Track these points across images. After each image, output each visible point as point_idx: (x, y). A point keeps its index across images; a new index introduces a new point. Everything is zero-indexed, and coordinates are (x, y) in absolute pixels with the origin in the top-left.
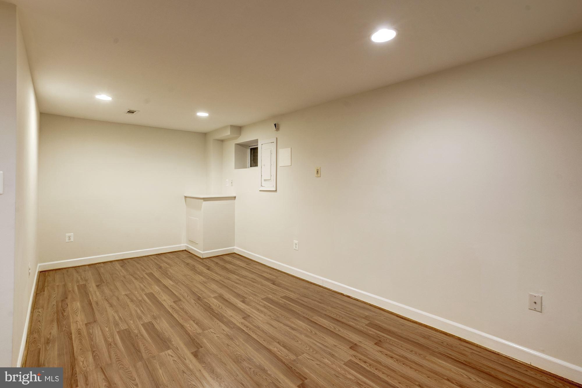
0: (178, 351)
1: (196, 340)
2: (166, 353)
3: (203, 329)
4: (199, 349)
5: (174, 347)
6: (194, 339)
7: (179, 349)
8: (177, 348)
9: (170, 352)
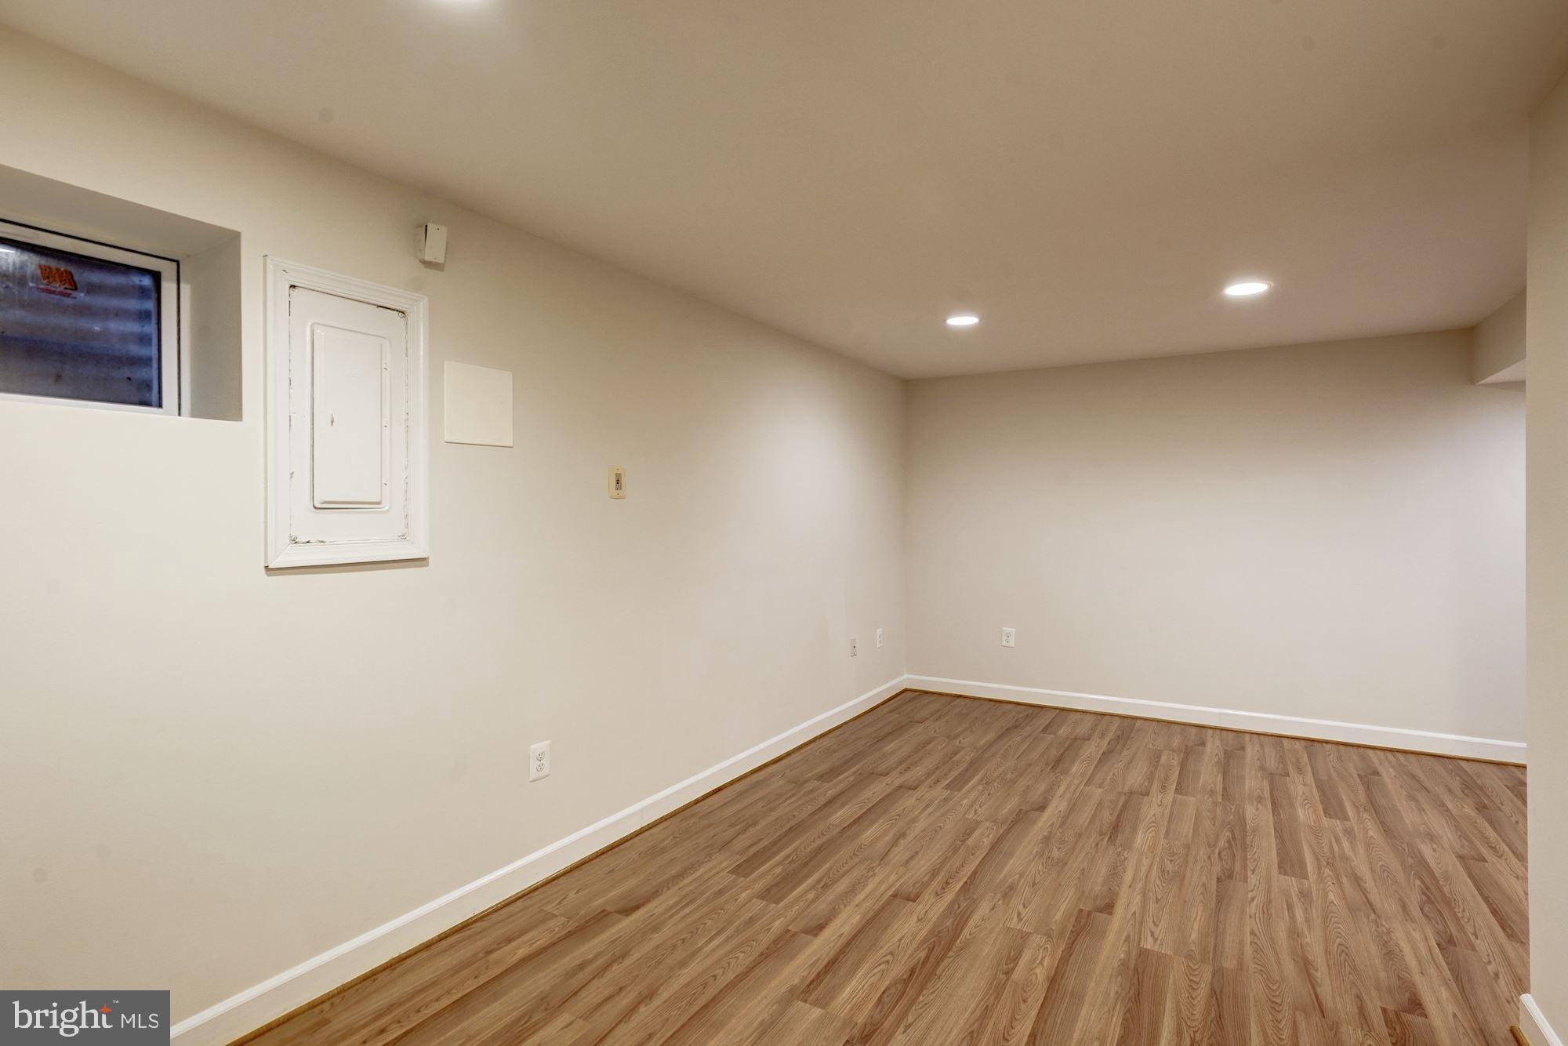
0: (1132, 934)
1: (1070, 928)
2: (1157, 947)
3: (1021, 938)
4: (1089, 913)
5: (1129, 947)
6: (1072, 932)
7: (1125, 934)
8: (1125, 940)
9: (1148, 944)
